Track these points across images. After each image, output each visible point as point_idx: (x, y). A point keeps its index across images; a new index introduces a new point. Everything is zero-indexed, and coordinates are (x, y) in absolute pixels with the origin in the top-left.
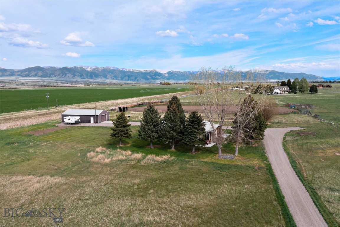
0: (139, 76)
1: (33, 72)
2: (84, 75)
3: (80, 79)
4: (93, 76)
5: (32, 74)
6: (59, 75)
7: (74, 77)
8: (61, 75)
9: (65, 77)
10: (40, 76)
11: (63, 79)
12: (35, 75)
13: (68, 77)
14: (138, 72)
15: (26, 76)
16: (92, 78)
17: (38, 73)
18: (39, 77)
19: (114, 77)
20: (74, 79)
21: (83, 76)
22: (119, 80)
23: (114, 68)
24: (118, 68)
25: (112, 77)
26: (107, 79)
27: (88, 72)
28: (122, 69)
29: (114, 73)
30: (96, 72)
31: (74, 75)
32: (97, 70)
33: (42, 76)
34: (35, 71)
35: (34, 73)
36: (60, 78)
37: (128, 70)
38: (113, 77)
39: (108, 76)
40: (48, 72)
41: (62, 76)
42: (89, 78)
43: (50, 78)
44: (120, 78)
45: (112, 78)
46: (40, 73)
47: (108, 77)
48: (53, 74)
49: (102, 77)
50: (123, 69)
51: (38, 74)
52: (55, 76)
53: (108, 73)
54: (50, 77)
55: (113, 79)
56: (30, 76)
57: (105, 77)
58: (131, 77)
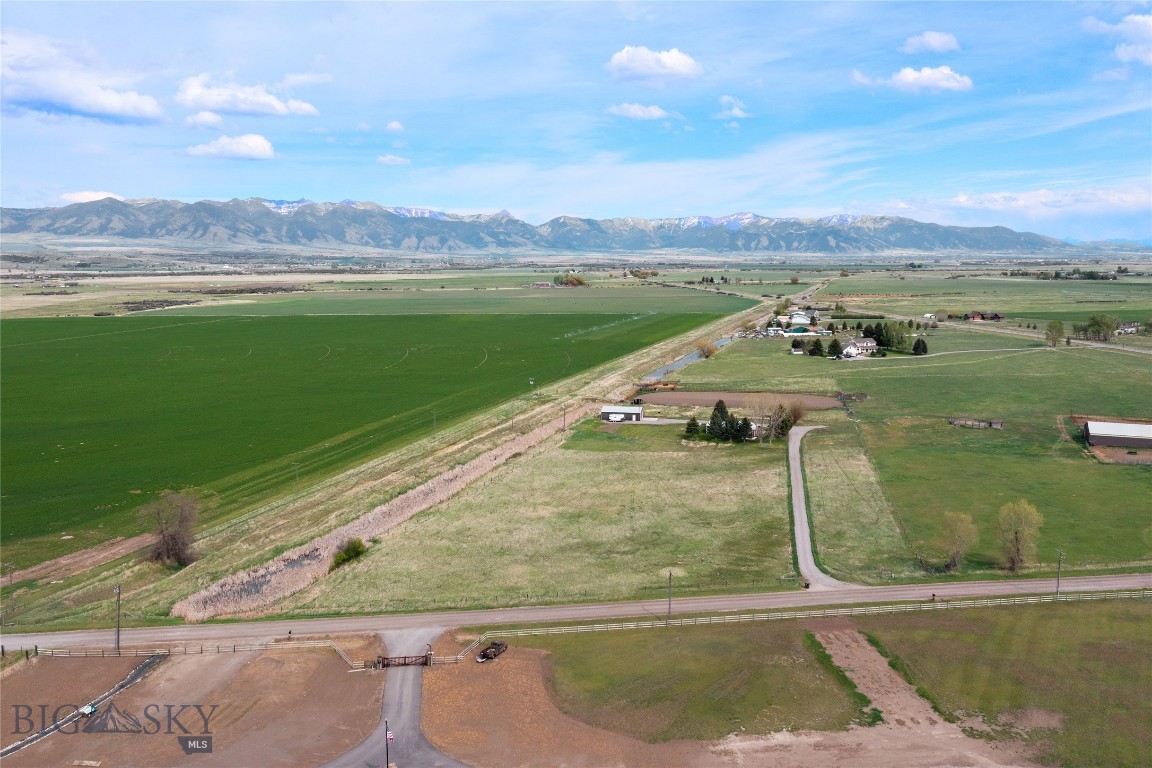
0: (453, 234)
1: (94, 218)
2: (267, 229)
3: (255, 243)
4: (300, 233)
5: (89, 227)
6: (184, 228)
7: (235, 236)
8: (191, 229)
9: (202, 236)
10: (118, 234)
11: (197, 244)
12: (102, 230)
13: (215, 235)
14: (448, 219)
15: (70, 231)
16: (294, 240)
17: (109, 221)
18: (115, 235)
19: (370, 236)
20: (236, 243)
21: (265, 232)
22: (385, 246)
23: (368, 208)
24: (380, 208)
25: (362, 237)
26: (347, 243)
27: (281, 219)
28: (395, 209)
29: (369, 223)
30: (310, 219)
31: (234, 232)
32: (312, 215)
33: (123, 234)
34: (99, 216)
35: (96, 222)
36: (190, 241)
37: (416, 213)
38: (366, 238)
39: (351, 233)
40: (143, 217)
41: (195, 232)
42: (284, 239)
43: (154, 241)
44: (389, 242)
45: (363, 241)
46: (117, 223)
47: (348, 238)
48: (163, 225)
49: (329, 237)
50: (401, 209)
51: (112, 225)
52: (170, 233)
53: (349, 225)
54: (152, 233)
55: (367, 244)
56: (86, 231)
57: (340, 236)
58: (427, 238)
